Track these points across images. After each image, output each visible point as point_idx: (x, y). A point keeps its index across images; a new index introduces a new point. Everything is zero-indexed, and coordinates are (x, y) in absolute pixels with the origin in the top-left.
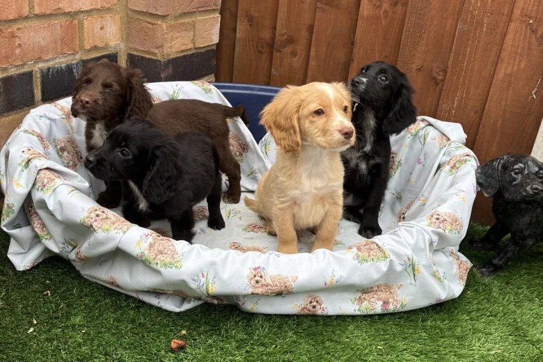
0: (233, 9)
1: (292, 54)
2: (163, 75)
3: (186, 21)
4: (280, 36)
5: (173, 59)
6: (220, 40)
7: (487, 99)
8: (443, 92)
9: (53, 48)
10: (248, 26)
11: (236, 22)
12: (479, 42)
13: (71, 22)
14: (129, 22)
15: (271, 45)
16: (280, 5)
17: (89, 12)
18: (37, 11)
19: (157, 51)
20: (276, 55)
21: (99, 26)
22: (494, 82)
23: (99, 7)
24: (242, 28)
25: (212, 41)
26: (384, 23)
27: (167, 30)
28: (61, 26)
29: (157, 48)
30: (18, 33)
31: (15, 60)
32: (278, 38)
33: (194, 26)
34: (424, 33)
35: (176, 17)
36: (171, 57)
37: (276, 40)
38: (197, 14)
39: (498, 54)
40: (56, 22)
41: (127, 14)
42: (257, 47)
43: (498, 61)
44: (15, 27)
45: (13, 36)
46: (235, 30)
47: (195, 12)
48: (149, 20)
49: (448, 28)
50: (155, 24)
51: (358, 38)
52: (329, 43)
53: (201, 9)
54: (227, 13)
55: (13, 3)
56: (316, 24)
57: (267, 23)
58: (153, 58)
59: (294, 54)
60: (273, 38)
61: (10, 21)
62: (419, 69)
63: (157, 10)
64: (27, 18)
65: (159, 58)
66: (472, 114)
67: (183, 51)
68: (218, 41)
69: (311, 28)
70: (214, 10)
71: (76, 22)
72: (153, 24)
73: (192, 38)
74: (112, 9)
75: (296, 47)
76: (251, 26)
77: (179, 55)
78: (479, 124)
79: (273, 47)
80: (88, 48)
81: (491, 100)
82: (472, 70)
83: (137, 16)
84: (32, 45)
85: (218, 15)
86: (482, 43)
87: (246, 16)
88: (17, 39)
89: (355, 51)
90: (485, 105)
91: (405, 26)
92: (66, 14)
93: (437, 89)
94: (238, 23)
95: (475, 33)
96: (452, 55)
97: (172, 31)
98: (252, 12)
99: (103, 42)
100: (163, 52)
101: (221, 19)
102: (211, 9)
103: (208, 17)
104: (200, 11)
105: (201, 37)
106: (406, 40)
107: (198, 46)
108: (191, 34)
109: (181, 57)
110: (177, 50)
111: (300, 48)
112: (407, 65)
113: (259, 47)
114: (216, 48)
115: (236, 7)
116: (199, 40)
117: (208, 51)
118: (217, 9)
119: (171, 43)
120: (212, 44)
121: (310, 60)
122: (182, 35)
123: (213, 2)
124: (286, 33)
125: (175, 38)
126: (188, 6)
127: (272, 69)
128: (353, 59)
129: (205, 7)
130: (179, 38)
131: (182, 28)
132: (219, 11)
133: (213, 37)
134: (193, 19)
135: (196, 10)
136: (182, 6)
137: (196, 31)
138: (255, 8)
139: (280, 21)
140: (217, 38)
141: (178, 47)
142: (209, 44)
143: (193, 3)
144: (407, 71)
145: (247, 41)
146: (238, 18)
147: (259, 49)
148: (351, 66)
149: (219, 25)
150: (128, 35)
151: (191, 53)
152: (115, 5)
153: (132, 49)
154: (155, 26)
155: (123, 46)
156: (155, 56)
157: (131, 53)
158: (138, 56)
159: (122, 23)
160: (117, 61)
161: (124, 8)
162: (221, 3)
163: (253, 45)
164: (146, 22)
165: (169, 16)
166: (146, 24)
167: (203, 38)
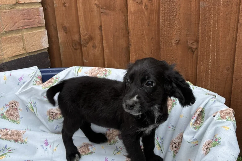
1: (93, 47)
3: (14, 36)
4: (83, 36)
5: (7, 63)
6: (49, 45)
7: (234, 58)
8: (199, 57)
10: (65, 34)
11: (57, 32)
12: (219, 14)
16: (79, 16)
20: (84, 49)
22: (237, 43)
24: (61, 36)
26: (146, 13)
32: (82, 38)
33: (22, 39)
34: (176, 15)
35: (2, 34)
36: (4, 61)
37: (82, 39)
38: (24, 30)
39: (237, 20)
43: (238, 26)
46: (57, 37)
47: (20, 29)
49: (193, 9)
51: (131, 28)
52: (114, 36)
53: (26, 27)
54: (52, 27)
56: (103, 24)
57: (75, 30)
59: (94, 47)
60: (80, 39)
62: (178, 43)
66: (225, 71)
67: (15, 56)
69: (101, 27)
70: (40, 27)
73: (22, 47)
75: (95, 42)
76: (66, 33)
77: (12, 59)
78: (232, 78)
79: (81, 44)
81: (238, 58)
82: (218, 37)
85: (44, 30)
86: (221, 14)
87: (62, 27)
89: (131, 38)
90: (234, 62)
91: (161, 13)
93: (194, 56)
94: (58, 33)
95: (214, 8)
96: (200, 28)
98: (65, 24)
101: (47, 32)
102: (36, 26)
103: (35, 32)
104: (27, 28)
105: (31, 46)
106: (163, 23)
107: (30, 52)
108: (22, 44)
109: (15, 60)
110: (9, 56)
111: (97, 42)
112: (168, 42)
113: (74, 46)
114: (48, 51)
115: (56, 23)
116: (29, 47)
117: (40, 53)
118: (42, 26)
119: (1, 52)
120: (43, 48)
121: (104, 49)
122: (12, 45)
123: (37, 22)
124: (86, 33)
125: (4, 48)
126: (13, 26)
127: (84, 59)
128: (131, 43)
129: (30, 25)
130: (10, 48)
131: (10, 41)
132: (45, 27)
133: (43, 44)
134: (21, 34)
135: (21, 28)
136: (6, 26)
137: (25, 42)
138: (66, 21)
139: (81, 26)
140: (47, 44)
141: (9, 54)
142: (40, 49)
143: (17, 24)
144: (169, 46)
145: (66, 44)
146: (58, 30)
147: (74, 47)
148: (130, 48)
149: (47, 36)
151: (25, 56)
162: (44, 22)
163: (70, 45)
167: (33, 46)
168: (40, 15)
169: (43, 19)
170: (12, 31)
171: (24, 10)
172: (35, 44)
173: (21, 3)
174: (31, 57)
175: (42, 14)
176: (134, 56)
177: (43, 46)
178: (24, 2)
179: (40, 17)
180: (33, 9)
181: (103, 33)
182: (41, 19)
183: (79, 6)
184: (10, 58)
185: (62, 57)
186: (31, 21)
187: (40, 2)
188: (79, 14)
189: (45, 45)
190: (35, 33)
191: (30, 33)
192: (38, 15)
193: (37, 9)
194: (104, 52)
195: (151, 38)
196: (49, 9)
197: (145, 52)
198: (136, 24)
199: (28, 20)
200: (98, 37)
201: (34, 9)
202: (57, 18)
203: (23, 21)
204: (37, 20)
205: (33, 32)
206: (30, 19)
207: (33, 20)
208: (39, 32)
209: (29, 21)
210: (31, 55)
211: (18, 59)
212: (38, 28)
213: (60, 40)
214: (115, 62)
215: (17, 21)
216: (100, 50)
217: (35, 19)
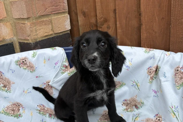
1: (107, 28)
3: (45, 19)
4: (99, 19)
5: (40, 41)
6: (71, 28)
10: (84, 18)
14: (15, 26)
16: (96, 2)
19: (29, 38)
24: (81, 19)
27: (31, 26)
29: (28, 36)
32: (99, 21)
33: (51, 22)
35: (36, 18)
36: (38, 40)
37: (98, 22)
38: (52, 15)
41: (13, 21)
46: (78, 21)
47: (49, 14)
48: (22, 22)
51: (143, 10)
52: (126, 17)
54: (73, 13)
56: (117, 8)
57: (93, 14)
58: (28, 42)
63: (24, 16)
65: (30, 41)
67: (46, 36)
68: (70, 28)
69: (115, 10)
72: (24, 24)
73: (51, 28)
74: (4, 20)
75: (109, 23)
76: (85, 17)
79: (97, 26)
83: (18, 21)
85: (67, 15)
87: (82, 12)
89: (142, 18)
94: (79, 17)
97: (35, 26)
98: (84, 10)
100: (31, 38)
101: (70, 17)
102: (61, 12)
103: (60, 16)
104: (54, 14)
105: (57, 28)
106: (175, 4)
107: (56, 32)
108: (51, 26)
109: (45, 39)
110: (41, 36)
111: (111, 23)
112: (178, 21)
113: (91, 27)
114: (70, 32)
115: (76, 9)
116: (56, 29)
117: (64, 34)
118: (66, 12)
119: (36, 33)
120: (66, 30)
121: (118, 29)
122: (44, 27)
123: (62, 8)
124: (102, 17)
125: (38, 29)
126: (44, 12)
128: (142, 23)
129: (57, 11)
130: (42, 29)
131: (42, 24)
132: (68, 13)
133: (66, 26)
134: (50, 18)
135: (50, 13)
136: (39, 11)
137: (53, 24)
138: (85, 7)
139: (98, 11)
140: (69, 27)
141: (41, 34)
142: (65, 30)
143: (47, 10)
144: (179, 25)
145: (85, 26)
146: (78, 14)
148: (141, 28)
149: (69, 20)
150: (17, 32)
151: (53, 36)
152: (5, 17)
153: (20, 39)
154: (25, 25)
155: (15, 38)
156: (29, 41)
157: (20, 41)
158: (22, 42)
159: (12, 27)
160: (13, 47)
161: (11, 18)
162: (68, 9)
163: (88, 27)
164: (21, 24)
165: (31, 18)
166: (22, 24)
167: (59, 28)
168: (64, 3)
169: (66, 6)
170: (44, 16)
172: (60, 27)
174: (57, 37)
175: (66, 2)
176: (145, 35)
177: (66, 28)
179: (64, 4)
181: (117, 16)
182: (65, 5)
184: (42, 38)
186: (57, 8)
189: (68, 27)
190: (60, 18)
191: (56, 17)
192: (62, 2)
194: (117, 32)
195: (161, 18)
197: (155, 31)
198: (148, 6)
199: (56, 6)
200: (112, 20)
202: (77, 5)
203: (52, 7)
204: (62, 7)
205: (59, 16)
206: (57, 6)
207: (59, 7)
208: (64, 16)
210: (57, 35)
211: (48, 38)
212: (63, 13)
213: (80, 23)
214: (127, 40)
215: (47, 8)
216: (113, 30)
217: (61, 6)
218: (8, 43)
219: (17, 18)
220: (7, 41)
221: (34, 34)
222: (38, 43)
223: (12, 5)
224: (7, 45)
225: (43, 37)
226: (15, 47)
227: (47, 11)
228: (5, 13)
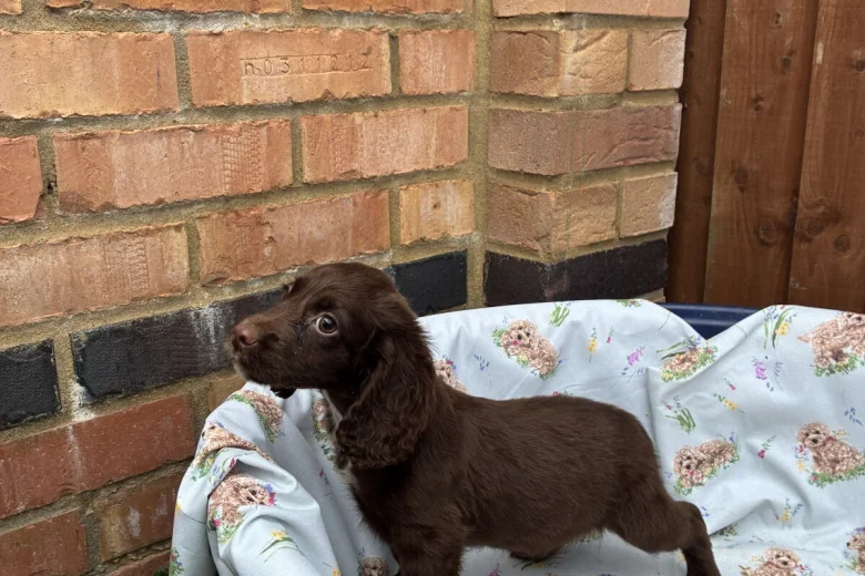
0: (705, 161)
1: (837, 244)
2: (547, 293)
3: (601, 185)
4: (808, 207)
5: (571, 261)
6: (676, 222)
9: (337, 244)
10: (737, 192)
11: (711, 183)
13: (377, 195)
14: (489, 194)
15: (788, 230)
16: (807, 145)
17: (412, 177)
18: (308, 176)
19: (537, 246)
20: (800, 248)
21: (431, 203)
23: (431, 167)
24: (723, 196)
25: (658, 224)
28: (355, 204)
29: (538, 240)
30: (270, 218)
31: (261, 268)
32: (803, 212)
33: (618, 196)
35: (578, 179)
36: (567, 257)
37: (799, 216)
38: (626, 171)
40: (346, 196)
41: (486, 178)
42: (757, 233)
44: (263, 207)
45: (259, 222)
46: (708, 200)
47: (619, 167)
48: (525, 186)
50: (536, 194)
53: (632, 162)
55: (261, 164)
57: (779, 183)
58: (531, 258)
59: (842, 245)
60: (793, 214)
61: (257, 196)
63: (538, 166)
64: (288, 189)
65: (542, 258)
67: (592, 245)
68: (671, 224)
70: (663, 162)
71: (385, 195)
72: (532, 194)
73: (613, 219)
74: (458, 170)
75: (848, 229)
76: (742, 190)
77: (584, 253)
79: (793, 231)
80: (407, 243)
83: (503, 180)
84: (296, 238)
85: (671, 174)
87: (733, 172)
88: (268, 228)
92: (363, 181)
94: (715, 186)
97: (569, 206)
98: (744, 162)
99: (438, 231)
100: (549, 247)
101: (678, 180)
102: (655, 160)
103: (649, 176)
104: (633, 166)
105: (633, 217)
107: (627, 235)
108: (612, 210)
109: (589, 256)
110: (580, 243)
113: (761, 232)
114: (668, 236)
115: (712, 156)
116: (629, 222)
117: (649, 243)
118: (670, 161)
119: (566, 230)
120: (658, 229)
122: (592, 213)
123: (661, 148)
124: (821, 200)
125: (575, 219)
126: (605, 157)
127: (792, 279)
129: (642, 157)
130: (585, 220)
131: (591, 200)
132: (675, 165)
133: (661, 215)
134: (616, 182)
135: (621, 163)
136: (591, 156)
137: (623, 205)
138: (751, 153)
139: (808, 175)
140: (671, 217)
141: (581, 237)
142: (653, 230)
143: (615, 150)
145: (735, 222)
146: (715, 176)
147: (762, 237)
149: (674, 191)
150: (488, 217)
151: (612, 248)
152: (463, 162)
153: (493, 243)
154: (534, 197)
155: (478, 237)
156: (534, 255)
157: (492, 250)
158: (504, 256)
159: (477, 196)
160: (465, 266)
161: (480, 167)
162: (677, 150)
163: (747, 229)
164: (519, 191)
165: (564, 178)
166: (519, 194)
167: (638, 218)
168: (670, 128)
169: (676, 138)
170: (600, 172)
171: (640, 110)
172: (642, 215)
173: (634, 89)
174: (626, 252)
175: (677, 125)
177: (659, 222)
178: (641, 88)
179: (669, 132)
180: (657, 110)
182: (673, 138)
183: (815, 115)
184: (579, 250)
185: (710, 260)
186: (647, 145)
187: (676, 90)
188: (808, 137)
189: (667, 218)
190: (649, 182)
191: (635, 179)
192: (666, 126)
193: (668, 110)
196: (695, 110)
199: (642, 140)
201: (660, 108)
202: (719, 140)
203: (629, 142)
204: (662, 142)
205: (646, 177)
206: (646, 139)
207: (651, 142)
208: (660, 178)
209: (642, 143)
210: (627, 245)
211: (598, 254)
212: (659, 167)
213: (714, 211)
215: (617, 143)
217: (659, 138)
218: (453, 251)
219: (505, 168)
220: (452, 245)
221: (560, 235)
222: (563, 269)
223: (497, 122)
224: (448, 258)
225: (584, 246)
226: (469, 269)
227: (615, 155)
228: (466, 147)
